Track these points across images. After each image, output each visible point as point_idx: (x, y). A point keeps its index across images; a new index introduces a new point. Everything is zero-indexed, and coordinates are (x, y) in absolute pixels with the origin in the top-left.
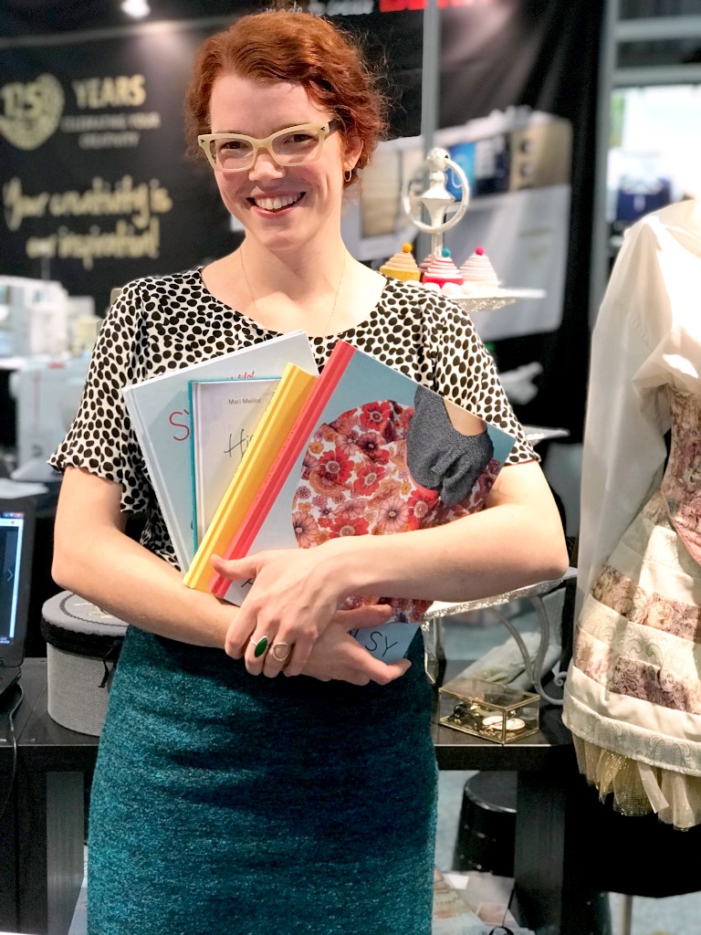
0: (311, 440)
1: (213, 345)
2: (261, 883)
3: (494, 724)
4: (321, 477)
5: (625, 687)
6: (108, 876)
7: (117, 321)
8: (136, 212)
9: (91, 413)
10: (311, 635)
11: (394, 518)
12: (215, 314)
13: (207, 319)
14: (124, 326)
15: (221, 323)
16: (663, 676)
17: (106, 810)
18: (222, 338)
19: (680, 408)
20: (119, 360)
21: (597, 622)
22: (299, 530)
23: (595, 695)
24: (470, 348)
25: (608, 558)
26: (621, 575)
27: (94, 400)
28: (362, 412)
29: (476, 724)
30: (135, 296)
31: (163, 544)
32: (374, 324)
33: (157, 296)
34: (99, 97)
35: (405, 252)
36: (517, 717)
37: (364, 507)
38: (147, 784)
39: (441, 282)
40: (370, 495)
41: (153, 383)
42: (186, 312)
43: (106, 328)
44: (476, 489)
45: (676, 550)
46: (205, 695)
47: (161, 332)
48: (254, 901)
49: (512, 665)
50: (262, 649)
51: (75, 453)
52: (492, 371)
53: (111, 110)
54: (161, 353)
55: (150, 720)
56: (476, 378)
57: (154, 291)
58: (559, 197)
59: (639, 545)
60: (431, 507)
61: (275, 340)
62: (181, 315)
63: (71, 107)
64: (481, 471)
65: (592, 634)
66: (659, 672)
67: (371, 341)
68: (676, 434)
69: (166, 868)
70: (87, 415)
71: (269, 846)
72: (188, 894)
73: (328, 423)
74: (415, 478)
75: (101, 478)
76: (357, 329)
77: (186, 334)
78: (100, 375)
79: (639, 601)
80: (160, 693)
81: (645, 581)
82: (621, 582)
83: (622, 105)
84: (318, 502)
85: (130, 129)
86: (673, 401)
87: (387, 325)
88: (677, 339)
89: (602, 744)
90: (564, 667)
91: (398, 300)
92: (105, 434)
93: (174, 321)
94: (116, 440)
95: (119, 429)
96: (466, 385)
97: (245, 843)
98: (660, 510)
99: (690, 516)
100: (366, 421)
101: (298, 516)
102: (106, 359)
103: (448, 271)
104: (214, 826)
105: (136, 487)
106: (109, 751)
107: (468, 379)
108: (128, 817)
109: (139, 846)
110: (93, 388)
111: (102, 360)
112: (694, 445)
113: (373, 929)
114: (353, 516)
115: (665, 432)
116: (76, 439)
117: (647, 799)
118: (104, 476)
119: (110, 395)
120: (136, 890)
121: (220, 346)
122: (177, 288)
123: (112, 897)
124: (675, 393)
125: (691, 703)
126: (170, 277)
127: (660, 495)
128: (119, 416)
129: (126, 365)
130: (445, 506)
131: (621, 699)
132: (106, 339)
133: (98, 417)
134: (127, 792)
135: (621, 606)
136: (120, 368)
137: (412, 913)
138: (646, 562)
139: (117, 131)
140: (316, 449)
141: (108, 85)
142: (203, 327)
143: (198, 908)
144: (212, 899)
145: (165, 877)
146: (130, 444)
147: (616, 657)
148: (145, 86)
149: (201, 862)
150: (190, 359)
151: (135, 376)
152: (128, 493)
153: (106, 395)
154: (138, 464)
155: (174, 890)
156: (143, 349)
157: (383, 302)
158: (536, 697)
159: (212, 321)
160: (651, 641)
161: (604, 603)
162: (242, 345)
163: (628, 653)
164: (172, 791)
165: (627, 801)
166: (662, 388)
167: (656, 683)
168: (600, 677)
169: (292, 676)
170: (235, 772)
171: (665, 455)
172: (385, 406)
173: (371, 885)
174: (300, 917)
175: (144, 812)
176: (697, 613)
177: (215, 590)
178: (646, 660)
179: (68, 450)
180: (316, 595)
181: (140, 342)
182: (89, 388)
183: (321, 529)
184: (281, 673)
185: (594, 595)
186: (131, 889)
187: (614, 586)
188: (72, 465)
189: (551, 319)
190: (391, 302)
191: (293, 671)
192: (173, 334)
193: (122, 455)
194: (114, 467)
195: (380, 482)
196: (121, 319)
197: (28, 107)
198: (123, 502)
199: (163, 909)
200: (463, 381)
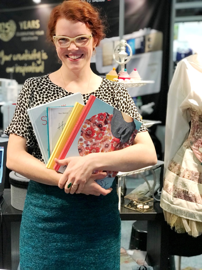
0: (83, 124)
1: (53, 97)
2: (70, 256)
3: (140, 207)
4: (86, 135)
5: (178, 196)
6: (26, 255)
7: (25, 90)
8: (37, 60)
9: (17, 118)
10: (84, 182)
11: (107, 147)
12: (53, 88)
13: (51, 89)
14: (27, 92)
15: (55, 90)
16: (189, 193)
17: (25, 235)
18: (56, 95)
19: (193, 115)
20: (26, 102)
21: (170, 177)
22: (80, 151)
23: (169, 198)
24: (128, 98)
25: (173, 158)
26: (177, 163)
27: (18, 114)
28: (98, 116)
29: (135, 207)
30: (30, 83)
31: (39, 156)
32: (100, 91)
33: (36, 83)
34: (27, 26)
35: (114, 70)
36: (147, 205)
37: (98, 144)
38: (37, 228)
39: (124, 79)
40: (100, 140)
41: (36, 108)
42: (45, 88)
43: (21, 92)
44: (131, 138)
45: (192, 156)
46: (53, 200)
47: (38, 93)
48: (69, 261)
49: (145, 190)
50: (70, 186)
51: (13, 129)
52: (134, 105)
53: (30, 30)
54: (38, 99)
55: (37, 209)
56: (130, 107)
57: (35, 81)
58: (159, 54)
59: (182, 155)
60: (118, 143)
61: (71, 95)
62: (43, 88)
63: (19, 29)
64: (132, 133)
65: (168, 181)
66: (188, 191)
67: (99, 96)
68: (192, 122)
69: (43, 252)
70: (16, 118)
71: (72, 245)
72: (49, 259)
73: (88, 119)
74: (113, 135)
75: (21, 137)
76: (95, 92)
77: (45, 94)
78: (20, 106)
79: (182, 171)
80: (39, 201)
81: (184, 165)
82: (177, 165)
83: (178, 28)
84: (85, 142)
85: (36, 35)
86: (191, 113)
87: (103, 91)
88: (192, 95)
89: (171, 213)
90: (161, 190)
91: (106, 84)
92: (22, 124)
93: (41, 90)
94: (25, 125)
95: (26, 122)
96: (127, 109)
97: (66, 244)
98: (188, 145)
99: (197, 146)
100: (99, 119)
101: (80, 147)
102: (21, 102)
103: (126, 76)
104: (56, 239)
105: (31, 139)
106: (25, 218)
107: (127, 107)
108: (31, 237)
109: (35, 246)
110: (18, 110)
111: (20, 102)
112: (198, 125)
113: (104, 268)
114: (95, 146)
115: (189, 121)
116: (13, 125)
117: (185, 228)
118: (21, 136)
119: (23, 112)
120: (34, 259)
121: (55, 97)
122: (42, 80)
123: (27, 261)
124: (192, 110)
125: (197, 200)
126: (40, 77)
127: (188, 140)
128: (26, 118)
129: (28, 103)
130: (122, 143)
131: (177, 199)
132: (21, 96)
133: (19, 119)
134: (30, 230)
135: (177, 172)
136: (26, 104)
137: (114, 263)
138: (184, 159)
139: (32, 36)
140: (85, 127)
141: (29, 23)
142: (50, 92)
143: (52, 264)
144: (56, 261)
145: (43, 254)
146: (29, 126)
147: (175, 187)
148: (40, 23)
149: (53, 250)
150: (47, 101)
151: (30, 106)
152: (28, 141)
153: (22, 112)
154: (31, 132)
155: (45, 258)
156: (32, 98)
157: (102, 85)
158: (152, 199)
159: (53, 90)
160: (186, 182)
161: (172, 172)
162: (62, 97)
163: (179, 186)
164: (44, 230)
165: (179, 229)
166: (188, 109)
167: (187, 195)
168: (171, 193)
169: (78, 194)
170: (62, 223)
171: (189, 128)
172: (105, 114)
173: (103, 255)
174: (83, 265)
175: (36, 236)
176: (199, 174)
177: (55, 169)
178: (184, 188)
179: (10, 129)
180: (86, 170)
181: (32, 96)
182: (17, 110)
183: (86, 150)
184: (75, 193)
185: (169, 169)
186: (33, 258)
187: (175, 167)
188: (12, 133)
189: (157, 89)
190: (104, 85)
191: (79, 192)
192: (41, 94)
193: (27, 130)
194: (24, 133)
195: (103, 136)
196: (26, 90)
197: (6, 29)
198: (27, 143)
199: (42, 264)
200: (126, 108)
